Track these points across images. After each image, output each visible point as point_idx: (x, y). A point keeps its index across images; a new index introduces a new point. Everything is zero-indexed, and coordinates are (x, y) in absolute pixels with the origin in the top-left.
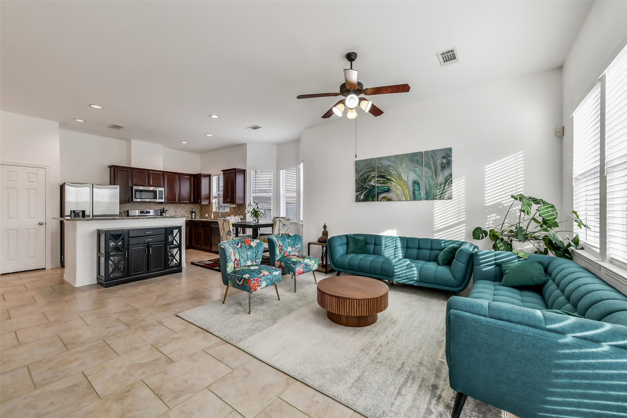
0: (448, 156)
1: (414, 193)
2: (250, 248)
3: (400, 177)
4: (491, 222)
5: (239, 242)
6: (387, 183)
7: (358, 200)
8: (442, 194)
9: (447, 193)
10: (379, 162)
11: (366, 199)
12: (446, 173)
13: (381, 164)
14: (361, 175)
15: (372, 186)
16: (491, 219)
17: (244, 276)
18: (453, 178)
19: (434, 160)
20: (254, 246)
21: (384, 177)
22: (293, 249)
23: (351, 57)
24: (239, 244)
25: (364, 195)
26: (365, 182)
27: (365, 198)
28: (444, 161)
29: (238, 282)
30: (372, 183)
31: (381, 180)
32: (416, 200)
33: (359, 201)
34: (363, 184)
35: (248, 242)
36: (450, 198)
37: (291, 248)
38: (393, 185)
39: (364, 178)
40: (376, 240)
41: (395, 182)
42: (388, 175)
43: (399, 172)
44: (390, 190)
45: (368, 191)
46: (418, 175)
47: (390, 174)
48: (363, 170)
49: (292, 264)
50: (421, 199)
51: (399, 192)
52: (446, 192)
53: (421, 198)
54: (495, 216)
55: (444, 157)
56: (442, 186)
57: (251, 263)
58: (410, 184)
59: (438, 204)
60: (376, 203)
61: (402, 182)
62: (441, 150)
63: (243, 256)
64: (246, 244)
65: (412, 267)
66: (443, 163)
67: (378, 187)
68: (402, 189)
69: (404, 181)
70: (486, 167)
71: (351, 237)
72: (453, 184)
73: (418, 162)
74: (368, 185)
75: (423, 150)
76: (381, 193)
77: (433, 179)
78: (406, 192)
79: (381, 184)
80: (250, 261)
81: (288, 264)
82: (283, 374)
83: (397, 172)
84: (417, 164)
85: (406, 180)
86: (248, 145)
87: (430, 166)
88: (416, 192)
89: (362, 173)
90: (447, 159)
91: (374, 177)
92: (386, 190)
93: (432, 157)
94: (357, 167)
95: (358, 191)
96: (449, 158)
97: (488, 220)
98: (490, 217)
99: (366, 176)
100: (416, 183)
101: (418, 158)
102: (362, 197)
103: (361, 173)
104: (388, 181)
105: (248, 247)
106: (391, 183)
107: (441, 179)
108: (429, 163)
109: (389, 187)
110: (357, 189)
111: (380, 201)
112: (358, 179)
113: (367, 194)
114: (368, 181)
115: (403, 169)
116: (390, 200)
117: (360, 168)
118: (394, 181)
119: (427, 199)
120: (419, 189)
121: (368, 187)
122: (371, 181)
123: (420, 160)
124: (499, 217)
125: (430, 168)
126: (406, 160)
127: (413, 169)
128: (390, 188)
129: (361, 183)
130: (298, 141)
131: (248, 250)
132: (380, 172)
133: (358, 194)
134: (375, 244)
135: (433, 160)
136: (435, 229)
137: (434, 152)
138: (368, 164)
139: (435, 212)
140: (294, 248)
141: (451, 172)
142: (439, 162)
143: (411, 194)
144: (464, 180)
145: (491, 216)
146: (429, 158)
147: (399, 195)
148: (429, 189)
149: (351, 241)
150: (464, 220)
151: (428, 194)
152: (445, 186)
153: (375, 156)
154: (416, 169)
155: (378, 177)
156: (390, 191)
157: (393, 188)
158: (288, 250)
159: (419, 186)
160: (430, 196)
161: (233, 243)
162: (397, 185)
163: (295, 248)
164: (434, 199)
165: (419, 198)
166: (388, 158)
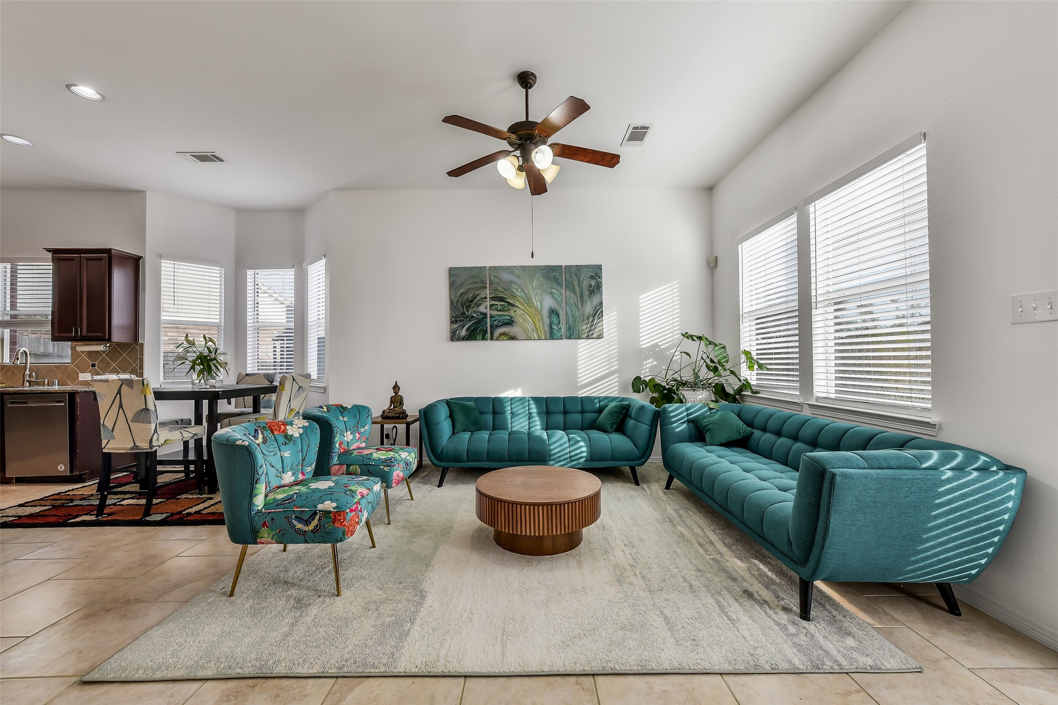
0: (597, 276)
1: (551, 328)
2: (288, 442)
3: (528, 301)
4: (647, 370)
5: (256, 431)
6: (509, 310)
7: (454, 337)
8: (590, 331)
9: (596, 330)
10: (494, 274)
11: (471, 336)
12: (596, 301)
13: (498, 278)
14: (462, 294)
15: (482, 313)
16: (647, 366)
17: (320, 507)
18: (604, 309)
19: (579, 281)
20: (296, 435)
21: (501, 299)
22: (354, 437)
23: (525, 80)
24: (258, 434)
25: (468, 329)
26: (469, 306)
27: (469, 335)
28: (593, 283)
29: (299, 526)
30: (482, 309)
31: (497, 305)
32: (555, 339)
33: (458, 340)
34: (465, 310)
35: (280, 428)
36: (600, 337)
37: (352, 433)
38: (519, 314)
39: (468, 299)
40: (496, 406)
41: (521, 309)
42: (510, 297)
43: (528, 293)
44: (513, 321)
45: (474, 321)
46: (556, 300)
47: (514, 296)
48: (464, 285)
49: (382, 464)
50: (561, 338)
51: (529, 326)
52: (594, 329)
53: (561, 335)
54: (652, 362)
55: (592, 277)
56: (591, 320)
57: (293, 478)
58: (545, 313)
59: (583, 346)
60: (488, 343)
61: (532, 309)
62: (588, 267)
63: (273, 464)
64: (276, 433)
65: (578, 441)
66: (591, 286)
67: (491, 317)
68: (533, 322)
69: (536, 309)
70: (641, 297)
71: (456, 403)
72: (604, 318)
73: (556, 280)
74: (475, 312)
75: (564, 263)
76: (498, 326)
77: (578, 308)
78: (539, 325)
79: (498, 311)
80: (290, 473)
81: (371, 467)
82: (558, 679)
83: (525, 293)
84: (555, 283)
85: (539, 307)
86: (149, 195)
87: (574, 288)
88: (554, 327)
89: (464, 290)
90: (596, 280)
91: (486, 298)
92: (507, 321)
93: (576, 276)
94: (452, 279)
95: (456, 321)
96: (599, 280)
97: (644, 367)
98: (647, 364)
99: (470, 295)
100: (553, 312)
101: (557, 274)
102: (463, 333)
103: (461, 291)
104: (510, 307)
105: (281, 439)
106: (515, 311)
107: (588, 309)
108: (573, 284)
109: (511, 317)
110: (453, 317)
111: (497, 339)
112: (455, 301)
113: (472, 328)
114: (474, 304)
115: (533, 290)
116: (513, 338)
117: (458, 282)
118: (519, 308)
119: (570, 338)
120: (558, 322)
121: (474, 315)
122: (479, 305)
123: (560, 278)
124: (655, 362)
125: (574, 292)
126: (538, 275)
127: (549, 290)
128: (513, 319)
129: (461, 308)
130: (298, 212)
131: (282, 447)
132: (496, 290)
133: (455, 326)
134: (494, 413)
135: (577, 280)
136: (579, 385)
137: (579, 267)
138: (474, 276)
139: (579, 359)
140: (357, 434)
141: (602, 299)
142: (585, 283)
143: (547, 329)
144: (615, 313)
145: (647, 362)
146: (572, 277)
147: (528, 330)
148: (573, 323)
149: (457, 410)
150: (616, 369)
151: (571, 330)
152: (593, 321)
153: (488, 264)
154: (554, 291)
155: (492, 299)
156: (514, 324)
157: (518, 319)
158: (346, 439)
159: (559, 318)
160: (573, 334)
161: (245, 433)
162: (524, 315)
163: (359, 434)
164: (579, 338)
165: (559, 335)
166: (509, 269)
